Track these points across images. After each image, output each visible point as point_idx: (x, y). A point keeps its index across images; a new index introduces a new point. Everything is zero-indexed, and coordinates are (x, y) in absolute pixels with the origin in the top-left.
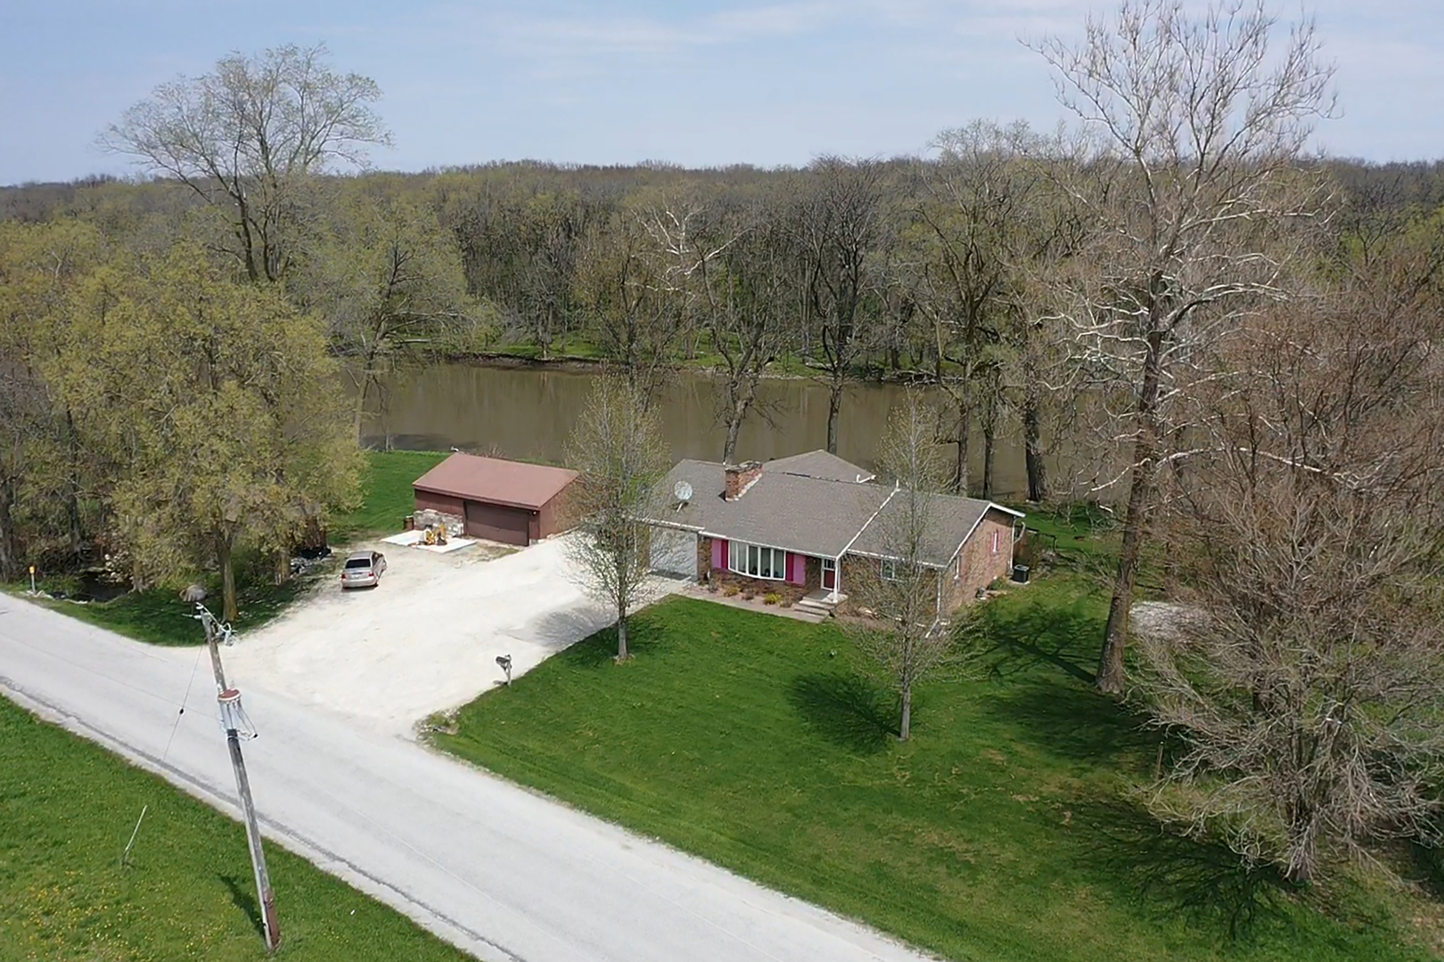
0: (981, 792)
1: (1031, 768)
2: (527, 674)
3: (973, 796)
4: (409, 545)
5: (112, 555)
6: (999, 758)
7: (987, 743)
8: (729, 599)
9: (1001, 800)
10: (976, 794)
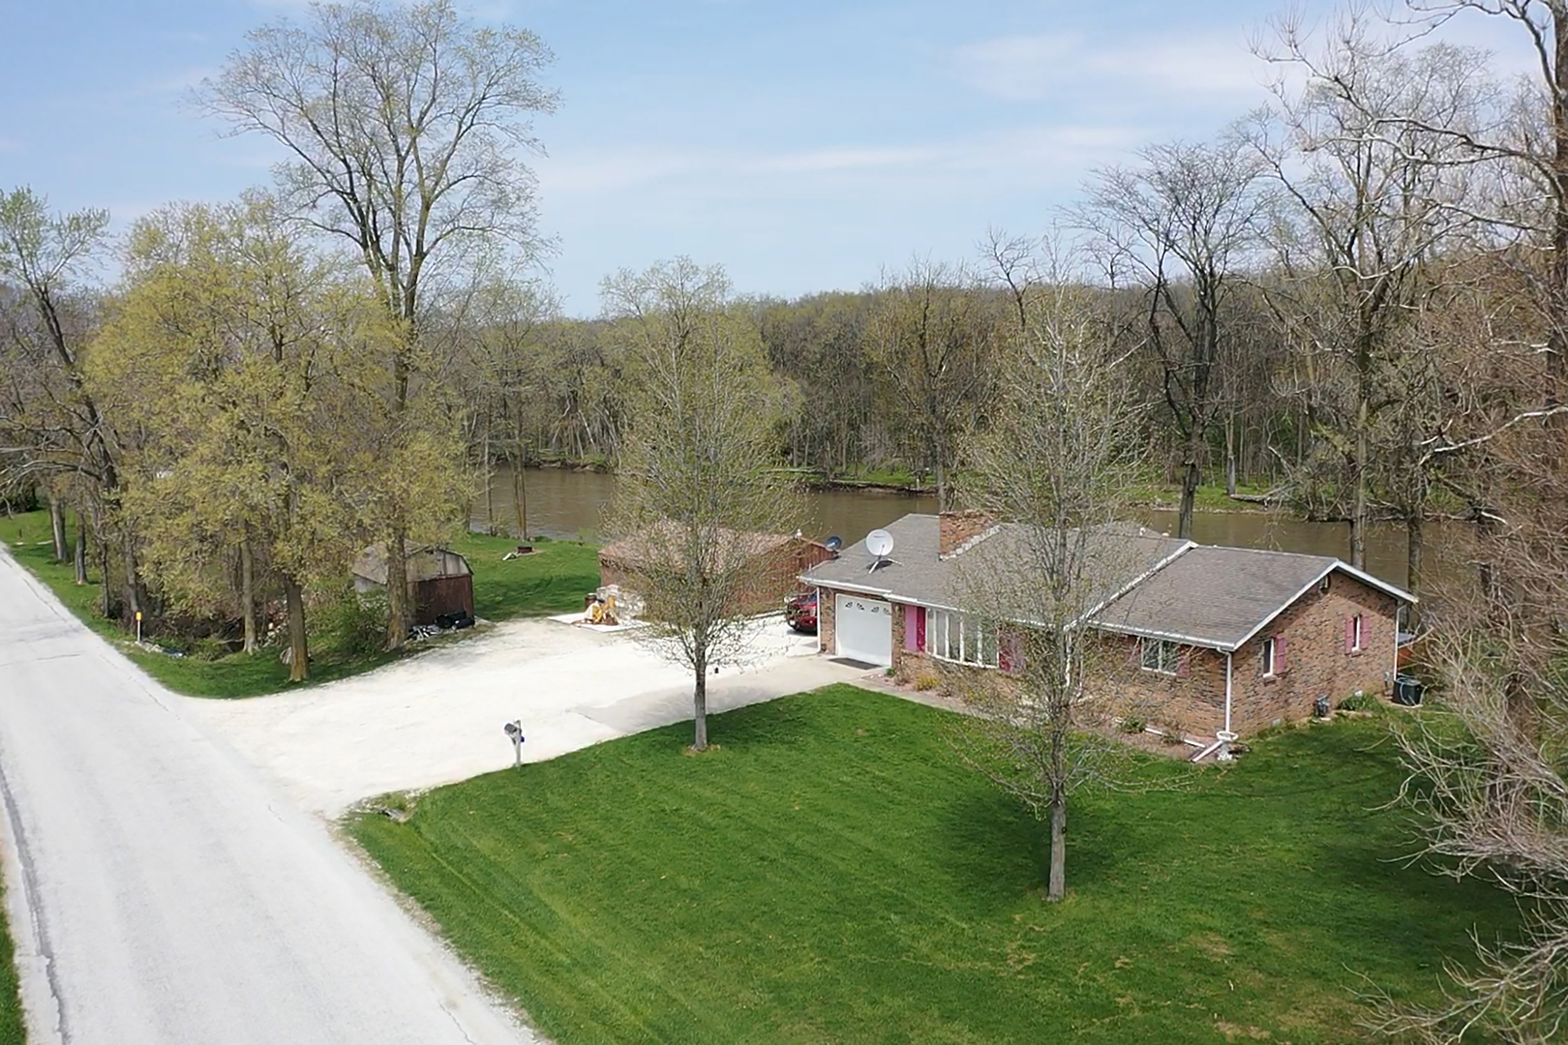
0: (1156, 1008)
1: (1279, 974)
2: (557, 758)
3: (1137, 1013)
4: (573, 623)
5: (275, 626)
6: (1220, 950)
7: (1210, 923)
8: (917, 694)
9: (1188, 1028)
10: (1143, 1009)
